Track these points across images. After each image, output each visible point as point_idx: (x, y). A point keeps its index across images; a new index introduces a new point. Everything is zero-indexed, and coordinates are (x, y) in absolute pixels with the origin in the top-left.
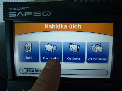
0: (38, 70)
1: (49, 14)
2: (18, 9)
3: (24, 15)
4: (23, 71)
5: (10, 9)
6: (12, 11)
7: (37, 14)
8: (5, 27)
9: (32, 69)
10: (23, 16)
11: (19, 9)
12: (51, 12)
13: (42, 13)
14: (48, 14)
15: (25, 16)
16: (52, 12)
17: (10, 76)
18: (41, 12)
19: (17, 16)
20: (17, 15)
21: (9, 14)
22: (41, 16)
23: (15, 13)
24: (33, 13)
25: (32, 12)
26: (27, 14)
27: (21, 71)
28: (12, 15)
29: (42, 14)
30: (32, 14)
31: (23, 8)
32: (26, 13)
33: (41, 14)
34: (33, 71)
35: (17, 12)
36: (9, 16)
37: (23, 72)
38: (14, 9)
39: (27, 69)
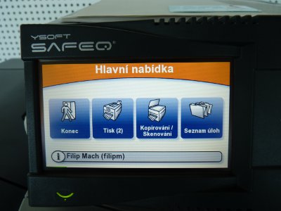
0: (88, 154)
1: (108, 46)
2: (49, 37)
3: (61, 48)
4: (58, 157)
5: (35, 38)
6: (38, 41)
7: (86, 46)
8: (23, 71)
9: (77, 154)
10: (59, 50)
11: (52, 37)
12: (112, 43)
13: (94, 45)
14: (106, 47)
15: (63, 50)
16: (114, 42)
17: (33, 167)
18: (93, 43)
19: (49, 50)
20: (47, 48)
21: (32, 47)
22: (93, 49)
23: (44, 44)
24: (77, 45)
25: (75, 43)
26: (66, 47)
27: (56, 158)
28: (38, 48)
29: (94, 47)
30: (76, 47)
31: (60, 36)
32: (64, 44)
33: (92, 46)
34: (78, 157)
35: (48, 43)
36: (33, 51)
37: (58, 159)
38: (42, 37)
39: (66, 153)
